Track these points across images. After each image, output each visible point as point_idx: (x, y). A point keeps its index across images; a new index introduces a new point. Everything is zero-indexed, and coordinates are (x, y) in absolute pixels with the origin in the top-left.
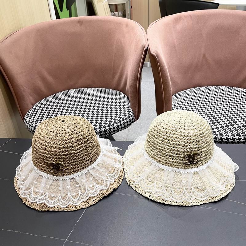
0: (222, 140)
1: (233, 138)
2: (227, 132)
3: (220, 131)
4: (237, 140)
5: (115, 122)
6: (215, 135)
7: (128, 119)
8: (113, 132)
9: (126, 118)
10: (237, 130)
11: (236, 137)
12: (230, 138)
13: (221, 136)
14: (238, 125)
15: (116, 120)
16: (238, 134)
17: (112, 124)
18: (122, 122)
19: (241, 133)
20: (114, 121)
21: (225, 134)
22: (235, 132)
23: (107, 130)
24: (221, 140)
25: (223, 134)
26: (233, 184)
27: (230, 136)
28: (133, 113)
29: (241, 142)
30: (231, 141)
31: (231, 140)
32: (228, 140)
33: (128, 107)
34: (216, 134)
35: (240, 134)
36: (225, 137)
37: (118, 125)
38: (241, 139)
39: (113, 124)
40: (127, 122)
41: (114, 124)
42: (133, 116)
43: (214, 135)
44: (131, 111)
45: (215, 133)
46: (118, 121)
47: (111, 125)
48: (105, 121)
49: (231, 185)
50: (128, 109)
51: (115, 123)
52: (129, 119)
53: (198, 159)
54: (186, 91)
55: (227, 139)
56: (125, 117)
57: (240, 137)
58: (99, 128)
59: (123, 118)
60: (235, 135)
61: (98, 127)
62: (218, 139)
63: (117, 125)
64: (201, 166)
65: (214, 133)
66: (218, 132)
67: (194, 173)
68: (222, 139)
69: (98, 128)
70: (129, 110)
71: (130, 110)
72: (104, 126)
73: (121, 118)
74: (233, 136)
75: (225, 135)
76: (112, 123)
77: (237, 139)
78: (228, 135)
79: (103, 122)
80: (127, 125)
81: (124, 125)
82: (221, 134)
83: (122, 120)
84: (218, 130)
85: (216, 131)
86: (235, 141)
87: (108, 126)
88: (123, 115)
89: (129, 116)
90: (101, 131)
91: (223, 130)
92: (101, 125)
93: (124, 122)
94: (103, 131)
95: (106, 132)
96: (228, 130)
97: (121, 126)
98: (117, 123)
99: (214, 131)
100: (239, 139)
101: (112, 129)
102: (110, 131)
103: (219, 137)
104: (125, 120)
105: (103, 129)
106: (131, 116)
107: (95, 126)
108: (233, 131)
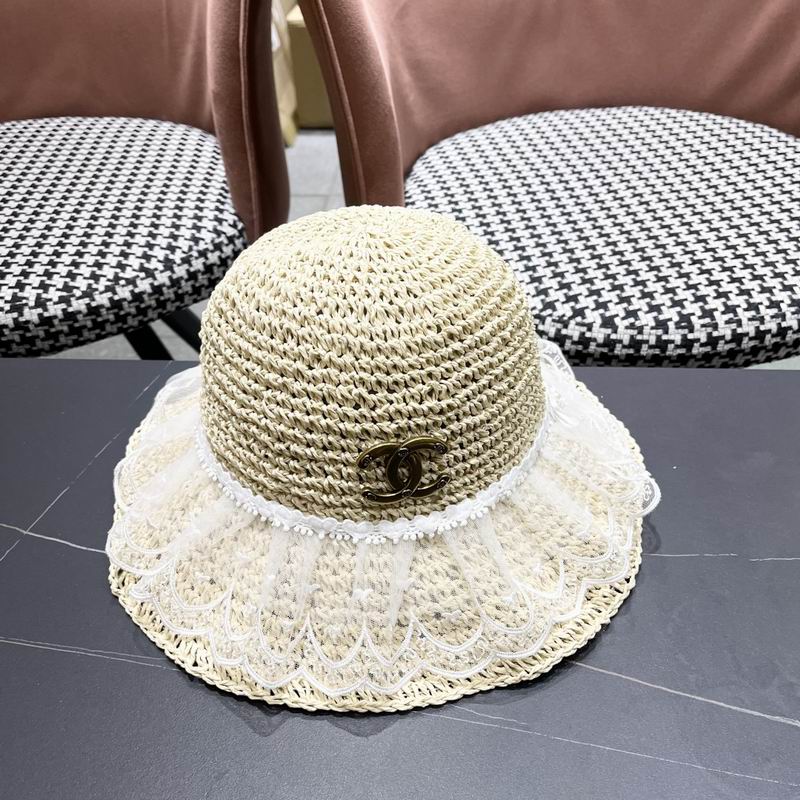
0: (612, 350)
1: (659, 338)
2: (633, 314)
3: (604, 306)
4: (677, 347)
5: (142, 269)
6: (583, 325)
7: (209, 255)
8: (134, 316)
9: (199, 252)
10: (679, 304)
11: (675, 335)
12: (645, 337)
13: (609, 331)
14: (689, 278)
15: (149, 261)
16: (685, 321)
17: (126, 279)
18: (181, 271)
19: (699, 313)
20: (137, 267)
21: (627, 322)
22: (670, 314)
23: (102, 306)
24: (605, 350)
25: (617, 321)
26: (628, 580)
27: (646, 330)
29: (694, 356)
30: (651, 352)
31: (651, 347)
32: (638, 350)
33: (218, 201)
34: (586, 321)
35: (694, 319)
36: (624, 335)
37: (156, 283)
38: (696, 345)
39: (131, 282)
40: (208, 268)
41: (138, 282)
42: (238, 242)
43: (577, 324)
44: (231, 218)
45: (584, 318)
46: (161, 267)
47: (122, 282)
48: (94, 265)
49: (617, 586)
50: (217, 209)
51: (143, 275)
52: (217, 253)
53: (441, 467)
54: (487, 127)
55: (635, 344)
56: (197, 243)
57: (690, 336)
58: (60, 297)
59: (186, 249)
60: (671, 325)
61: (53, 294)
62: (592, 347)
63: (152, 284)
64: (460, 500)
65: (579, 319)
66: (597, 314)
67: (423, 542)
68: (609, 343)
69: (56, 299)
70: (221, 211)
71: (225, 216)
72: (84, 288)
73: (172, 249)
74: (660, 332)
75: (627, 328)
76: (129, 274)
77: (678, 342)
78: (638, 324)
79: (85, 271)
80: (206, 282)
81: (190, 283)
82: (608, 322)
83: (182, 259)
84: (596, 301)
85: (587, 307)
86: (668, 353)
87: (106, 287)
88: (188, 236)
89: (217, 241)
90: (72, 312)
91: (617, 304)
92: (71, 284)
93: (192, 270)
94: (80, 312)
95: (99, 315)
96: (639, 304)
97: (175, 288)
98: (156, 272)
99: (578, 306)
100: (687, 344)
101: (130, 302)
102: (116, 311)
103: (599, 333)
104: (197, 258)
105: (79, 305)
106: (226, 241)
107: (41, 291)
108: (663, 305)
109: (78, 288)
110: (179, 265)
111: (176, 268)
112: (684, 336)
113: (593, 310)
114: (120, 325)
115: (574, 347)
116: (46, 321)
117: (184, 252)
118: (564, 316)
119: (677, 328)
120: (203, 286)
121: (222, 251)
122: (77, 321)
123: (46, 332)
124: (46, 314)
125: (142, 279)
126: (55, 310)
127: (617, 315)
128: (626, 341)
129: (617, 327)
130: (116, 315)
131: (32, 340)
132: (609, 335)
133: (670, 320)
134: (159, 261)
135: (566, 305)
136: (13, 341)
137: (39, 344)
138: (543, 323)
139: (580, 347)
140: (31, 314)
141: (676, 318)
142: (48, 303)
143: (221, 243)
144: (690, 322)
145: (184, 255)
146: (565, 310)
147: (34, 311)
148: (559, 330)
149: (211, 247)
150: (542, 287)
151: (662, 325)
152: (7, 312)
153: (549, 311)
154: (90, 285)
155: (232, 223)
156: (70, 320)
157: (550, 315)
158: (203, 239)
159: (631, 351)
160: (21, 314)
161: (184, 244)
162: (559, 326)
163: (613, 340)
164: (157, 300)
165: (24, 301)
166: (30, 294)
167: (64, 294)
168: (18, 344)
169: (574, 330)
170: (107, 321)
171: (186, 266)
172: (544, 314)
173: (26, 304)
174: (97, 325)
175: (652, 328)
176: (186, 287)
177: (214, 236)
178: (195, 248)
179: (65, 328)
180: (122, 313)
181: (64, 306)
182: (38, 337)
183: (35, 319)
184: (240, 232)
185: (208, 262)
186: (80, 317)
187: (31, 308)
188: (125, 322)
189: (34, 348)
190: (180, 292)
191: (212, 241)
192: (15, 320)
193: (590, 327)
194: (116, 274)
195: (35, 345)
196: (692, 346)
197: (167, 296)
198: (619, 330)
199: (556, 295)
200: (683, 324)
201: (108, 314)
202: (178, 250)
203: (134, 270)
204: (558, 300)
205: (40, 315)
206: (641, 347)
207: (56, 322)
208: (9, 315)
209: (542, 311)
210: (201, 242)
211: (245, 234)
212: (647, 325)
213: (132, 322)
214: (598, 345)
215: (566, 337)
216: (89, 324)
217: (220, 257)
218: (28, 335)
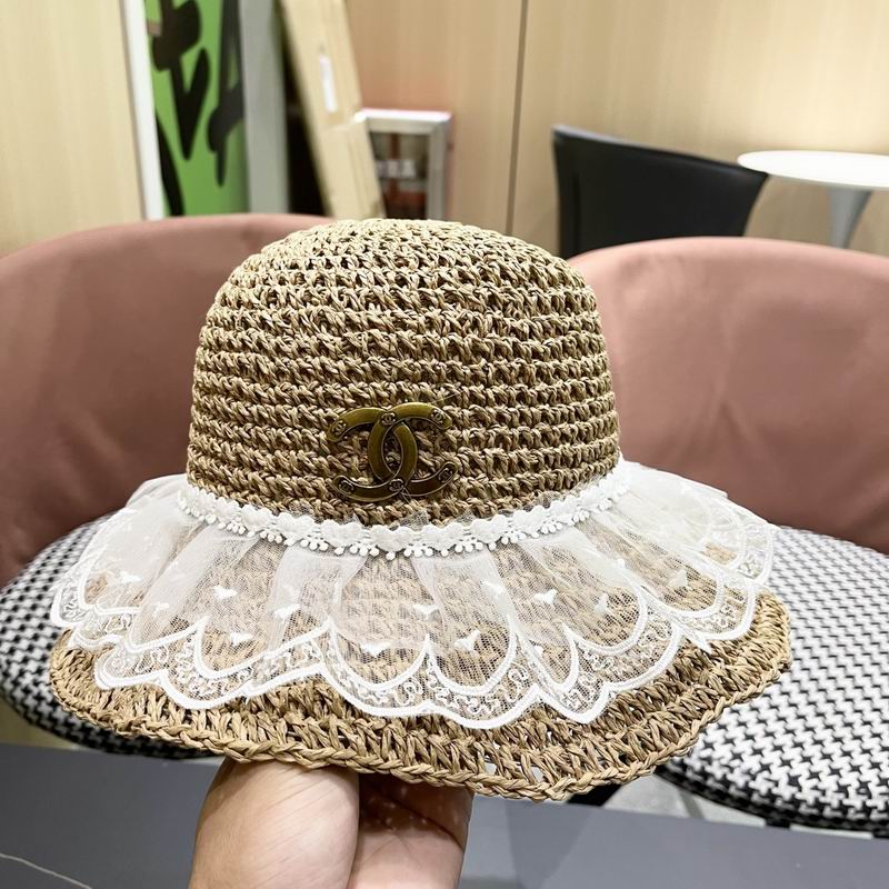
1: (841, 802)
4: (858, 812)
6: (770, 780)
19: (876, 781)
27: (829, 793)
31: (834, 810)
55: (819, 805)
60: (851, 791)
65: (766, 774)
82: (793, 781)
100: (867, 810)
103: (786, 791)
148: (747, 783)
153: (737, 762)
199: (743, 747)
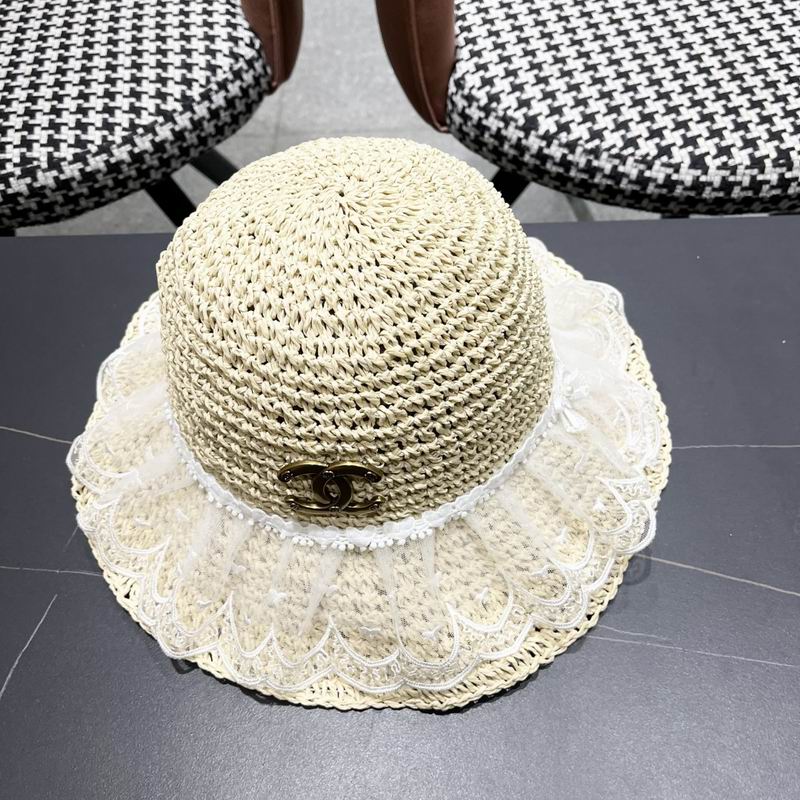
0: (701, 194)
5: (159, 112)
7: (230, 86)
8: (157, 169)
9: (218, 84)
10: (777, 137)
11: (772, 175)
12: (739, 178)
13: (698, 172)
14: (786, 102)
15: (164, 100)
16: (783, 157)
17: (144, 127)
18: (201, 110)
20: (152, 109)
21: (719, 161)
23: (122, 162)
28: (257, 43)
30: (743, 194)
32: (729, 193)
33: (228, 12)
34: (673, 161)
35: (793, 155)
36: (715, 176)
37: (177, 128)
38: (793, 184)
39: (150, 129)
40: (230, 102)
41: (158, 128)
42: (258, 65)
43: (663, 165)
44: (247, 35)
45: (670, 157)
46: (179, 107)
47: (140, 131)
48: (104, 111)
50: (229, 24)
51: (161, 119)
52: (238, 83)
56: (214, 73)
57: (788, 175)
58: (75, 155)
59: (203, 82)
61: (66, 152)
62: (679, 190)
63: (173, 130)
66: (685, 152)
68: (697, 186)
69: (70, 158)
70: (234, 26)
71: (240, 32)
72: (99, 142)
73: (187, 82)
74: (755, 171)
75: (719, 168)
76: (146, 119)
77: (774, 182)
78: (731, 163)
79: (95, 119)
80: (228, 120)
81: (213, 123)
83: (201, 95)
84: (684, 136)
85: (674, 144)
86: (761, 195)
87: (123, 138)
88: (203, 65)
89: (236, 67)
90: (91, 172)
91: (707, 139)
92: (83, 137)
93: (213, 107)
94: (99, 171)
95: (120, 172)
96: (732, 138)
97: (198, 132)
98: (175, 115)
99: (664, 143)
101: (151, 154)
102: (137, 165)
104: (217, 92)
105: (97, 163)
106: (245, 67)
107: (51, 149)
108: (760, 138)
109: (92, 142)
110: (199, 103)
111: (196, 108)
112: (782, 175)
113: (681, 147)
114: (143, 180)
115: (657, 191)
116: (63, 185)
117: (201, 86)
118: (648, 155)
119: (774, 166)
120: (226, 124)
121: (242, 80)
122: (96, 181)
123: (64, 196)
124: (62, 177)
125: (161, 125)
126: (71, 171)
127: (708, 153)
128: (717, 184)
129: (708, 168)
130: (138, 170)
131: (50, 207)
132: (698, 177)
133: (767, 156)
134: (176, 100)
135: (649, 142)
136: (29, 210)
137: (58, 210)
138: (624, 164)
139: (664, 191)
140: (46, 178)
141: (774, 155)
142: (63, 164)
143: (241, 69)
144: (789, 158)
145: (202, 90)
146: (648, 148)
147: (48, 174)
149: (230, 76)
150: (621, 119)
151: (757, 163)
152: (18, 179)
154: (104, 138)
155: (248, 41)
156: (88, 181)
157: (633, 154)
158: (220, 67)
159: (721, 194)
160: (35, 179)
161: (199, 75)
162: (642, 167)
163: (703, 183)
164: (180, 148)
165: (35, 163)
166: (40, 153)
167: (78, 150)
168: (36, 212)
169: (658, 171)
170: (129, 177)
171: (206, 103)
172: (625, 153)
173: (38, 167)
174: (118, 183)
175: (747, 168)
176: (209, 128)
177: (232, 61)
178: (213, 79)
179: (85, 191)
180: (144, 167)
181: (80, 165)
182: (56, 202)
183: (51, 183)
184: (258, 51)
185: (230, 95)
186: (100, 177)
187: (44, 171)
188: (148, 176)
189: (54, 215)
190: (203, 134)
191: (231, 69)
192: (29, 186)
193: (677, 168)
194: (131, 120)
195: (54, 211)
196: (789, 185)
197: (189, 142)
198: (710, 171)
200: (781, 161)
201: (129, 170)
202: (194, 84)
203: (150, 114)
204: (640, 136)
205: (56, 179)
206: (732, 189)
207: (74, 184)
208: (22, 181)
209: (622, 149)
210: (219, 71)
211: (263, 54)
212: (741, 164)
213: (155, 175)
214: (686, 189)
215: (649, 179)
216: (110, 183)
217: (241, 88)
218: (46, 201)
